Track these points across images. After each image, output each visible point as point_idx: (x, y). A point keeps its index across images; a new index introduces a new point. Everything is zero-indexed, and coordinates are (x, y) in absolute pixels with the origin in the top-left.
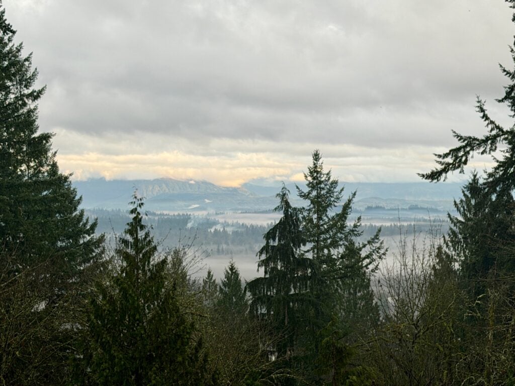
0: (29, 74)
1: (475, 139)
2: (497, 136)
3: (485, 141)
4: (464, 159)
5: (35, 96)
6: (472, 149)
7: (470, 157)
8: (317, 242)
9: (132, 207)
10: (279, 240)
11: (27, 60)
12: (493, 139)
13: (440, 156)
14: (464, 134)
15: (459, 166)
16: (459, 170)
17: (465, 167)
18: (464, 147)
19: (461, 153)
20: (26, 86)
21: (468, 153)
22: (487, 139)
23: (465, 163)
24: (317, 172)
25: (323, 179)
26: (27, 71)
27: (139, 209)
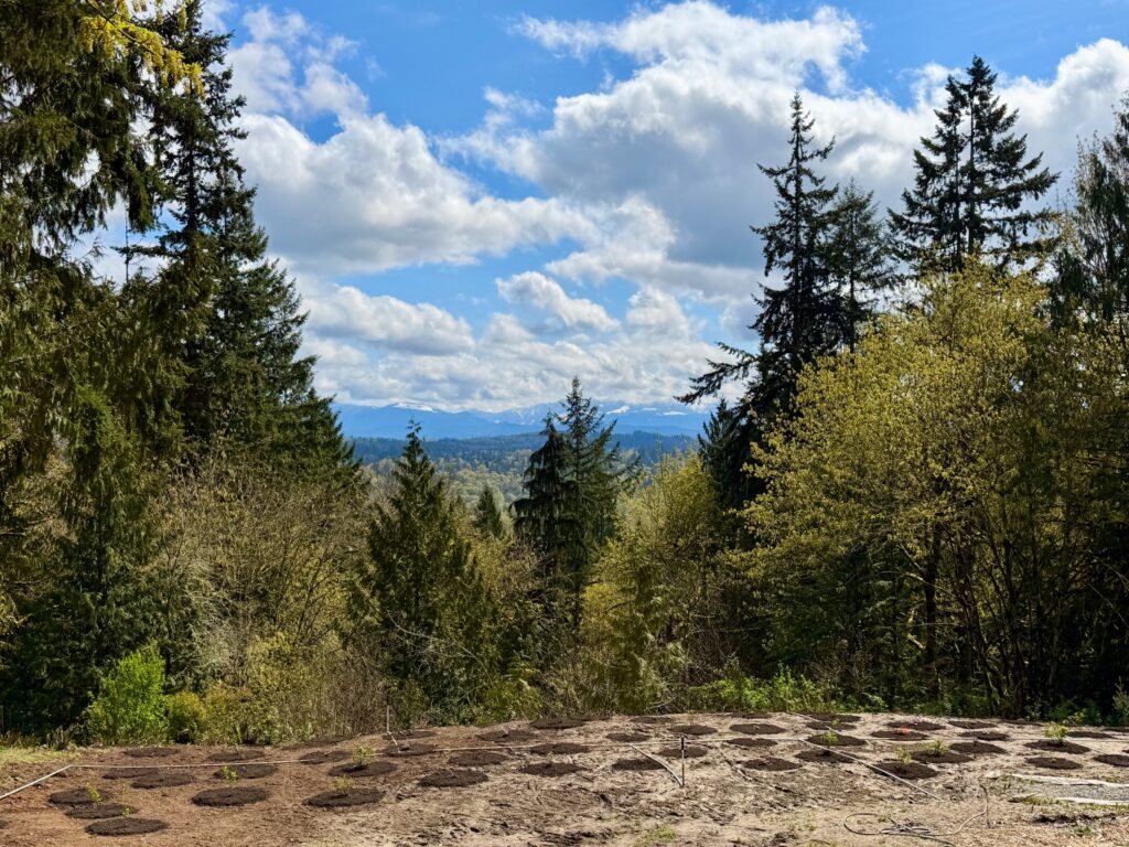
0: (293, 300)
1: (727, 365)
2: (750, 362)
3: (738, 367)
4: (717, 384)
5: (299, 321)
6: (725, 375)
7: (723, 381)
8: (577, 465)
9: (409, 432)
10: (545, 464)
11: (290, 286)
12: (746, 365)
13: (694, 380)
14: (718, 362)
15: (713, 391)
16: (712, 394)
17: (718, 391)
18: (718, 373)
19: (715, 378)
20: (290, 312)
21: (720, 378)
22: (740, 365)
23: (719, 387)
24: (576, 398)
25: (582, 405)
26: (291, 297)
27: (416, 434)
